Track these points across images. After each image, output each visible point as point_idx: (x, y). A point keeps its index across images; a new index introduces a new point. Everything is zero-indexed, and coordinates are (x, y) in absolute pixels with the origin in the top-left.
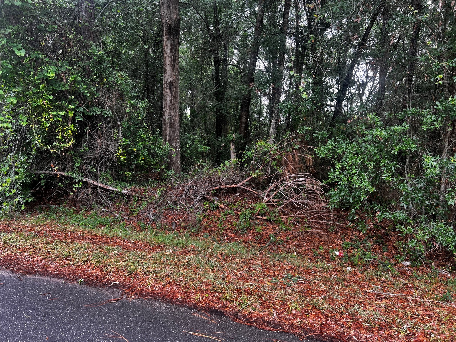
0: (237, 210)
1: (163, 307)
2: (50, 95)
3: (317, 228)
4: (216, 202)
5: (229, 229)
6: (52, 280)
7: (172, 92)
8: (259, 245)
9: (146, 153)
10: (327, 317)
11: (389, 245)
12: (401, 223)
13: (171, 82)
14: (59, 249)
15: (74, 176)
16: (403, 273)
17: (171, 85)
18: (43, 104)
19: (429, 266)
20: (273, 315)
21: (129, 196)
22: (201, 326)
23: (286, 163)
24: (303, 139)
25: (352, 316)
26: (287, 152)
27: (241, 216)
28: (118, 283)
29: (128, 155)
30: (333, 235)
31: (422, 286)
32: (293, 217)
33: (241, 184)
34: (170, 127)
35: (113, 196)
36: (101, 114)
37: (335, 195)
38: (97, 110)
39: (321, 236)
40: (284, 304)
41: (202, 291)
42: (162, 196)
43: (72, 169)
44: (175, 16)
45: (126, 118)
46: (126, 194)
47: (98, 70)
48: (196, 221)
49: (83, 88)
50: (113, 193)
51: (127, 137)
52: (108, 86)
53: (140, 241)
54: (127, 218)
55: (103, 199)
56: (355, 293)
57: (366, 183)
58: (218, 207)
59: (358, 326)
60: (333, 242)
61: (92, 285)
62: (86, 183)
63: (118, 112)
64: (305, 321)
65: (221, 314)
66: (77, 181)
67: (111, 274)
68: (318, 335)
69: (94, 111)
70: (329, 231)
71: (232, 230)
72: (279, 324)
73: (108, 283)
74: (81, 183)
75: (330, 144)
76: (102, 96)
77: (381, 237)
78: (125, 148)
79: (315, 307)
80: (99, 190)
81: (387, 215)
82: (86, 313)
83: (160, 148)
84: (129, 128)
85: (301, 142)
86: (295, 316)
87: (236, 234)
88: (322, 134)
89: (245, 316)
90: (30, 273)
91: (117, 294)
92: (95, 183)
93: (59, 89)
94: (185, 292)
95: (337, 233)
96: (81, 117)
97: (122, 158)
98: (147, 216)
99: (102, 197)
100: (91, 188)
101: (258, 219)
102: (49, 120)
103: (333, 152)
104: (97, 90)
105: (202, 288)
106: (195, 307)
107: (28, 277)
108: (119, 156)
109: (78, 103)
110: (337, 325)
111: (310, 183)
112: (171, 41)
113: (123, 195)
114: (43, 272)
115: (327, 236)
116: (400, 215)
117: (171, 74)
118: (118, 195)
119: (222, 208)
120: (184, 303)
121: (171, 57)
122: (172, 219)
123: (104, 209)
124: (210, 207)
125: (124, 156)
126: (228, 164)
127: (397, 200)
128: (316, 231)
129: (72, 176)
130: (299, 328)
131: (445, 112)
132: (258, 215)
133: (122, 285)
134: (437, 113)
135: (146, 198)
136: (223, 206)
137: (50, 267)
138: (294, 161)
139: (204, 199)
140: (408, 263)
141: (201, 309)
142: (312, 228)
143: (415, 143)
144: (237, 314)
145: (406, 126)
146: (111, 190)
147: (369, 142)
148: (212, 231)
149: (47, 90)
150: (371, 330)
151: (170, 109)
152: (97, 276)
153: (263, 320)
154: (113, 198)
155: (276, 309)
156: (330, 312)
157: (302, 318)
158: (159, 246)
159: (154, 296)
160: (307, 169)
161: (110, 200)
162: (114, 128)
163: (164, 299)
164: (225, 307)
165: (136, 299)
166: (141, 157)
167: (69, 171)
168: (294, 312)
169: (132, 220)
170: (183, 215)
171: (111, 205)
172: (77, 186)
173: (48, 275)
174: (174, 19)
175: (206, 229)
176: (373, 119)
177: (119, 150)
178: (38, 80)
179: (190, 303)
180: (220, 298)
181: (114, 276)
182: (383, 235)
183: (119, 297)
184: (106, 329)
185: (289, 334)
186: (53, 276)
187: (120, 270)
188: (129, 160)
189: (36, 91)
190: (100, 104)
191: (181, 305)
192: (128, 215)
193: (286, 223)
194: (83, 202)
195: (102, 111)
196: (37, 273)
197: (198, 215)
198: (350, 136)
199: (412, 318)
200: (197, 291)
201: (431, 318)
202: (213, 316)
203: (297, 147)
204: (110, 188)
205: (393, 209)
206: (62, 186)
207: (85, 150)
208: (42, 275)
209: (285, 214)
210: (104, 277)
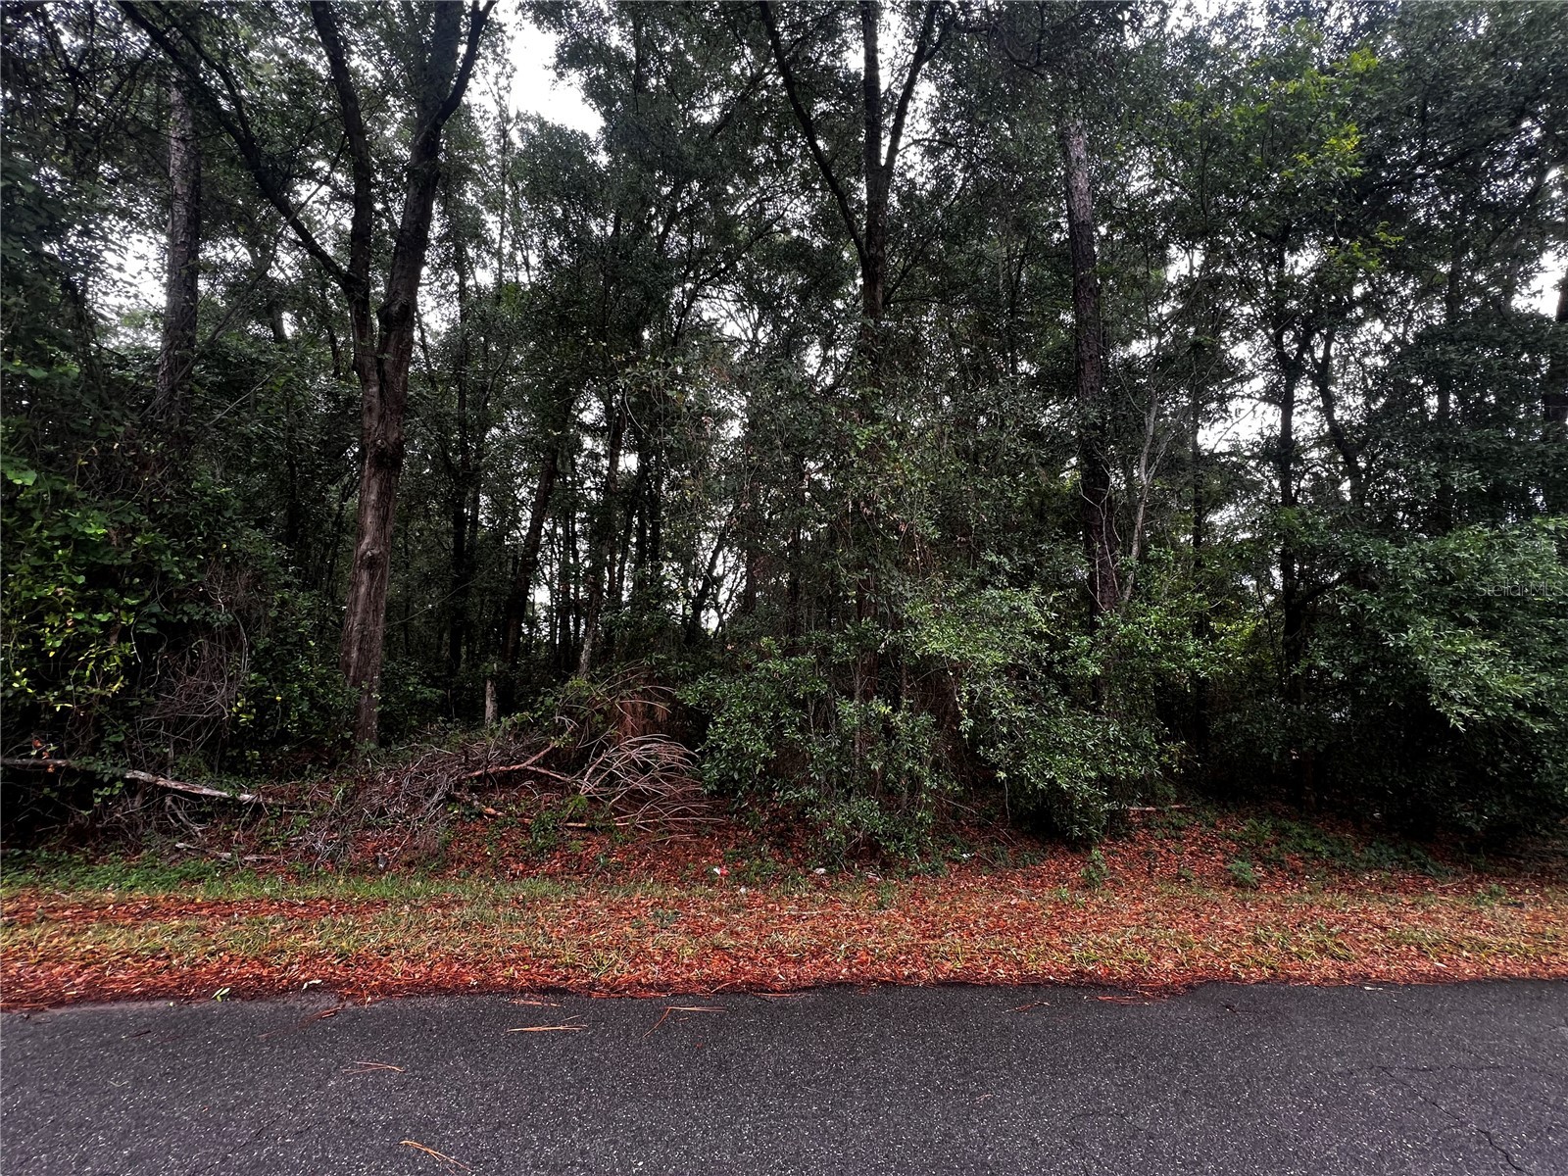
0: (522, 816)
1: (445, 1003)
2: (79, 573)
3: (680, 832)
4: (476, 803)
5: (510, 855)
6: (135, 1006)
7: (372, 577)
8: (578, 878)
9: (305, 707)
10: (736, 958)
11: (792, 846)
12: (812, 804)
13: (373, 557)
14: (117, 940)
15: (98, 766)
16: (819, 885)
17: (372, 564)
18: (56, 594)
19: (850, 869)
20: (654, 973)
21: (258, 808)
22: (534, 1016)
23: (622, 717)
24: (651, 675)
25: (771, 948)
26: (622, 698)
27: (535, 827)
28: (318, 981)
29: (261, 711)
30: (706, 841)
31: (849, 898)
32: (637, 818)
33: (529, 762)
34: (360, 649)
35: (209, 809)
36: (204, 619)
37: (711, 769)
38: (194, 612)
39: (686, 845)
40: (667, 954)
41: (514, 961)
42: (346, 799)
43: (95, 748)
44: (396, 435)
45: (264, 630)
46: (250, 804)
47: (208, 524)
48: (435, 845)
49: (168, 562)
50: (208, 804)
51: (262, 672)
52: (228, 559)
53: (321, 898)
54: (254, 858)
55: (178, 820)
56: (766, 920)
57: (762, 745)
58: (480, 815)
59: (783, 959)
60: (708, 854)
61: (253, 998)
62: (132, 786)
63: (245, 617)
64: (706, 971)
65: (564, 992)
66: (106, 779)
67: (295, 967)
68: (732, 985)
69: (184, 613)
70: (699, 836)
71: (516, 856)
72: (669, 985)
73: (294, 986)
74: (119, 784)
75: (702, 684)
76: (210, 580)
77: (780, 835)
78: (256, 695)
79: (717, 948)
80: (168, 801)
81: (792, 794)
82: (273, 1048)
83: (337, 695)
84: (267, 651)
85: (647, 681)
86: (690, 967)
87: (526, 863)
88: (684, 666)
89: (607, 985)
90: (59, 1002)
91: (326, 1003)
92: (162, 782)
93: (106, 562)
94: (481, 970)
95: (712, 836)
96: (152, 625)
97: (244, 718)
98: (308, 848)
99: (174, 816)
100: (145, 794)
101: (569, 828)
102: (61, 631)
103: (707, 696)
104: (202, 568)
105: (513, 956)
106: (510, 990)
107: (58, 1012)
108: (237, 714)
109: (147, 593)
110: (754, 965)
111: (668, 752)
112: (382, 480)
113: (240, 805)
114: (94, 993)
115: (698, 844)
116: (811, 792)
117: (375, 542)
118: (228, 808)
119: (489, 816)
120: (485, 988)
121: (378, 509)
122: (375, 850)
123: (179, 845)
124: (463, 814)
125: (249, 713)
126: (509, 723)
127: (803, 769)
128: (676, 836)
129: (94, 767)
130: (699, 982)
131: (857, 638)
132: (569, 821)
133: (330, 986)
134: (848, 639)
135: (304, 807)
136: (492, 811)
137: (114, 981)
138: (634, 713)
139: (450, 799)
140: (823, 870)
141: (522, 992)
142: (671, 832)
143: (824, 680)
144: (592, 986)
145: (811, 657)
146: (206, 796)
147: (760, 681)
148: (475, 863)
149: (71, 563)
150: (799, 962)
151: (365, 611)
152: (259, 978)
153: (639, 983)
154: (211, 815)
155: (657, 963)
156: (739, 950)
157: (701, 967)
158: (372, 904)
159: (416, 989)
160: (657, 727)
161: (199, 821)
162: (229, 649)
163: (439, 989)
164: (567, 978)
165: (377, 1002)
166: (295, 716)
167: (84, 754)
168: (686, 961)
169: (269, 861)
170: (401, 839)
171: (202, 831)
172: (106, 791)
173: (116, 999)
174: (392, 440)
175: (460, 861)
176: (768, 646)
177: (238, 700)
178: (50, 538)
179: (497, 985)
180: (554, 967)
181: (303, 972)
182: (782, 831)
183: (334, 1004)
184: (340, 1062)
185: (686, 994)
186: (132, 997)
187: (314, 956)
188: (259, 723)
189: (40, 563)
190: (206, 599)
191: (481, 993)
192: (257, 851)
193: (623, 830)
194: (113, 833)
195: (207, 614)
196: (77, 1000)
197: (440, 832)
198: (729, 669)
199: (848, 935)
200: (504, 962)
201: (870, 930)
202: (550, 997)
203: (639, 689)
204: (206, 791)
205: (798, 785)
206: (54, 795)
207: (143, 703)
208: (99, 1001)
209: (619, 813)
210: (276, 976)
